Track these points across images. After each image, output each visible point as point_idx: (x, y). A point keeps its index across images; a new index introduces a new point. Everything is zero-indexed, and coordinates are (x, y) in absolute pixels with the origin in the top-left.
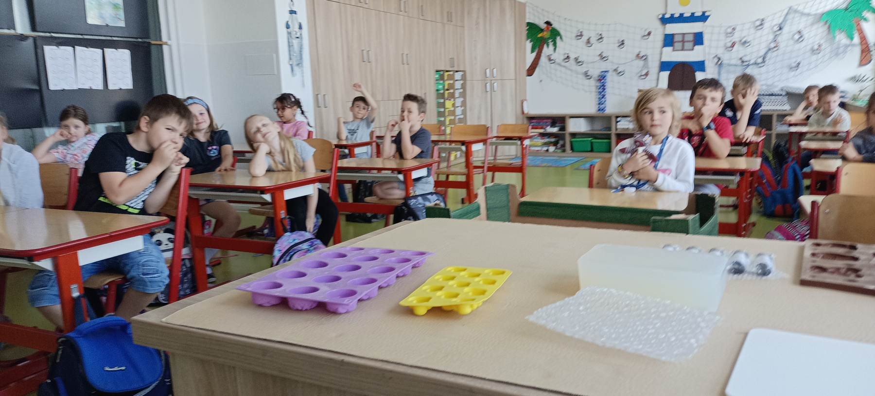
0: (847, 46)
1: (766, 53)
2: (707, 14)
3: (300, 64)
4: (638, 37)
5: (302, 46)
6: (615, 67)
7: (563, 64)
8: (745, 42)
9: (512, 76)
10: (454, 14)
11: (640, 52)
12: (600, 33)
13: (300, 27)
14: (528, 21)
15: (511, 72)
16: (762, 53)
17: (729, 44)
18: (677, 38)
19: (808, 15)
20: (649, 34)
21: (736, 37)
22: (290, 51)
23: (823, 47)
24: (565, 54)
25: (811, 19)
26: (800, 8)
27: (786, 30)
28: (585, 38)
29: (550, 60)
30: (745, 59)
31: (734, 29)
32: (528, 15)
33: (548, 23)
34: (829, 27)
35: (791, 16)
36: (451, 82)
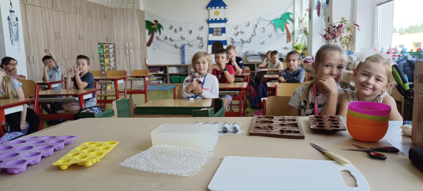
0: (282, 34)
1: (251, 37)
2: (227, 19)
3: (17, 39)
4: (198, 29)
5: (18, 30)
6: (188, 43)
7: (164, 41)
8: (243, 32)
9: (139, 46)
10: (107, 15)
11: (199, 36)
12: (181, 27)
13: (17, 19)
14: (146, 20)
15: (139, 44)
16: (250, 37)
17: (236, 33)
18: (215, 30)
19: (267, 21)
20: (202, 28)
21: (239, 30)
22: (10, 33)
23: (272, 35)
24: (165, 36)
25: (268, 23)
26: (263, 18)
27: (258, 27)
28: (174, 29)
29: (158, 39)
30: (243, 40)
31: (238, 26)
32: (146, 17)
33: (156, 21)
34: (275, 27)
35: (260, 21)
36: (107, 49)
